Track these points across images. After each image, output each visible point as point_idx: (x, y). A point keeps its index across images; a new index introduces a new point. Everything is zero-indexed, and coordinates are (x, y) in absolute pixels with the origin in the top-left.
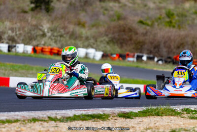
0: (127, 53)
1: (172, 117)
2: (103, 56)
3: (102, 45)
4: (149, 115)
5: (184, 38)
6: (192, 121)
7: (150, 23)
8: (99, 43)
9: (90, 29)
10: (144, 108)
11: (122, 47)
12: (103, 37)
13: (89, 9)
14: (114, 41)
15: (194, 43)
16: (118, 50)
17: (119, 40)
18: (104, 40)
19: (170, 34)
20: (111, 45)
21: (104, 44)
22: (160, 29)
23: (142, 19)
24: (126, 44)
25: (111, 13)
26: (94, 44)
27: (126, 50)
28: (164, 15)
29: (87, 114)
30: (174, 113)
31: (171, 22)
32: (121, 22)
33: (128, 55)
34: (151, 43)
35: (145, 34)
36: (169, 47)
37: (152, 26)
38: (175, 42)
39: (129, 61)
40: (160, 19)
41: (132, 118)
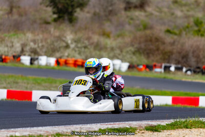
0: (154, 63)
1: (201, 130)
2: (130, 67)
3: (128, 56)
4: (177, 128)
7: (177, 31)
8: (124, 54)
9: (115, 40)
10: (172, 121)
11: (148, 57)
12: (129, 47)
13: (114, 19)
14: (141, 51)
16: (145, 61)
17: (145, 50)
18: (130, 50)
19: (198, 43)
20: (138, 55)
21: (130, 54)
22: (189, 38)
23: (169, 28)
24: (153, 55)
25: (137, 22)
26: (119, 55)
27: (153, 61)
28: (192, 24)
29: (113, 128)
30: (203, 126)
31: (199, 31)
32: (148, 32)
33: (155, 66)
34: (180, 53)
35: (173, 44)
36: (198, 57)
37: (180, 35)
38: (204, 52)
39: (156, 72)
40: (187, 27)
41: (160, 132)
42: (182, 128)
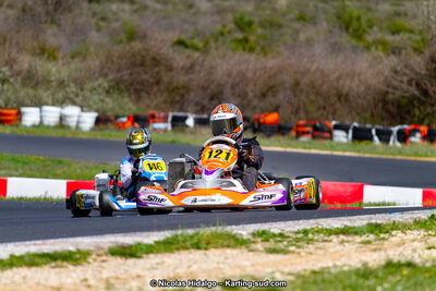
0: (151, 112)
1: (229, 251)
2: (98, 121)
3: (96, 98)
4: (178, 249)
5: (275, 75)
6: (272, 257)
7: (200, 45)
8: (88, 94)
9: (66, 63)
10: (167, 234)
11: (138, 99)
12: (97, 79)
13: (65, 19)
14: (122, 87)
15: (297, 84)
16: (131, 107)
17: (131, 84)
18: (100, 86)
19: (243, 67)
20: (115, 96)
21: (99, 94)
22: (223, 57)
23: (183, 37)
24: (149, 94)
25: (115, 25)
26: (77, 95)
27: (148, 107)
28: (232, 26)
29: (39, 252)
30: (232, 242)
31: (246, 40)
32: (137, 45)
33: (153, 117)
34: (204, 89)
35: (190, 69)
36: (243, 96)
37: (205, 51)
38: (255, 85)
39: (155, 130)
40: (222, 34)
41: (140, 257)
42: (187, 249)
